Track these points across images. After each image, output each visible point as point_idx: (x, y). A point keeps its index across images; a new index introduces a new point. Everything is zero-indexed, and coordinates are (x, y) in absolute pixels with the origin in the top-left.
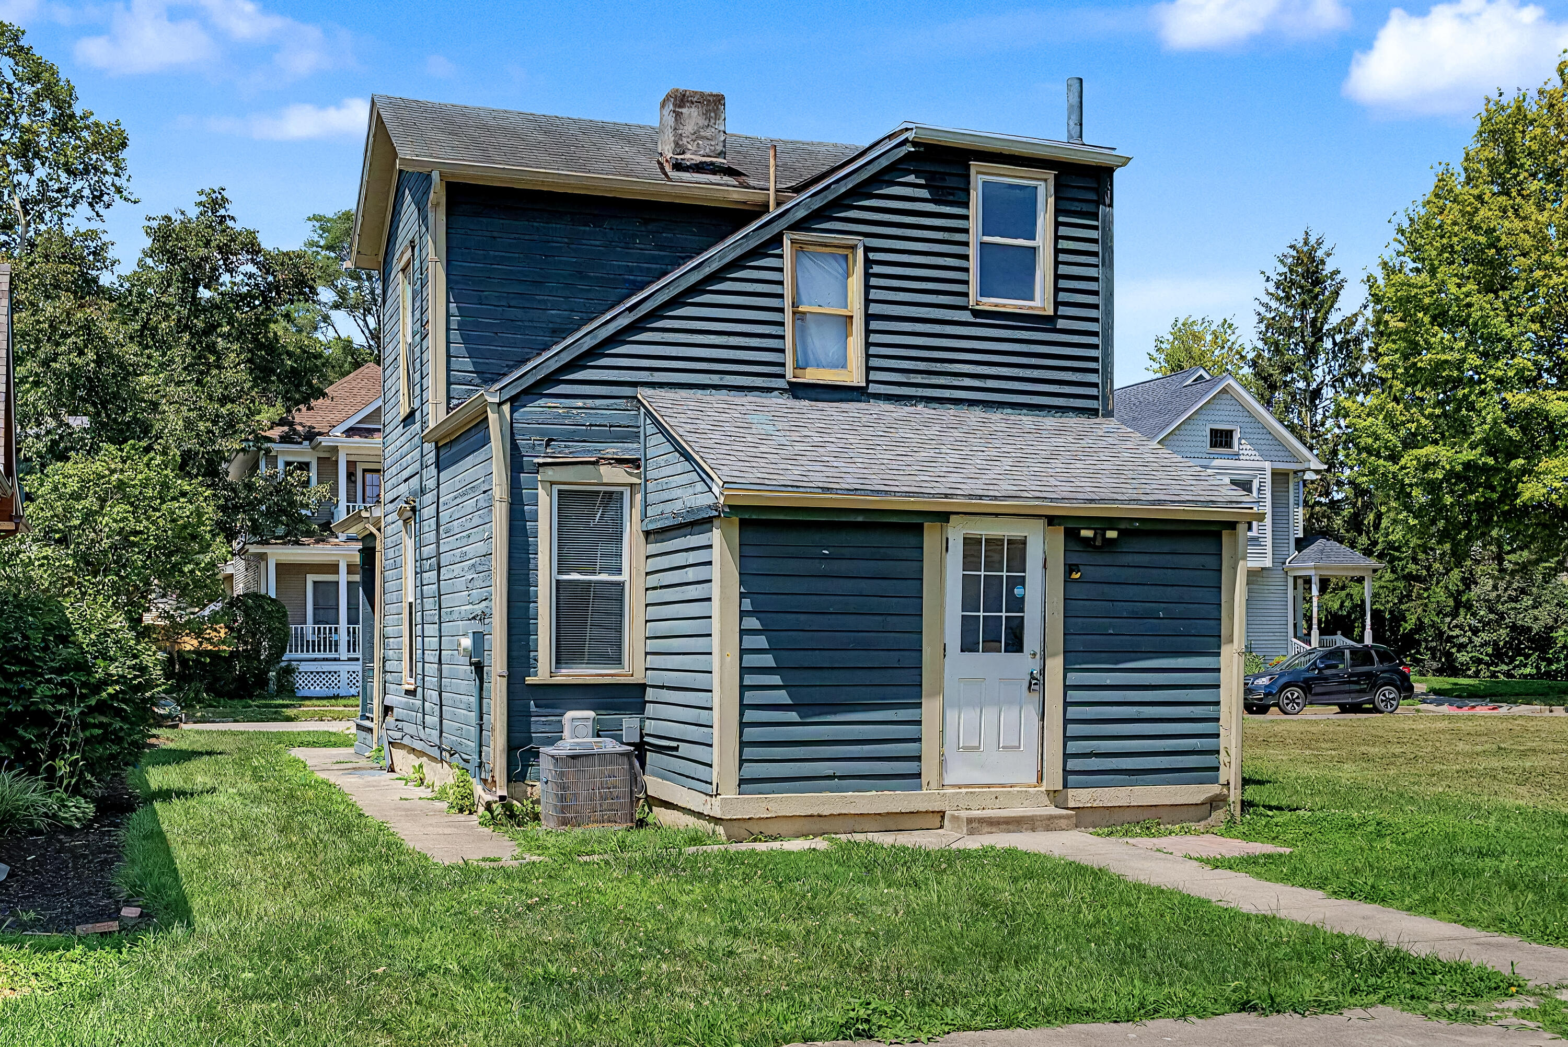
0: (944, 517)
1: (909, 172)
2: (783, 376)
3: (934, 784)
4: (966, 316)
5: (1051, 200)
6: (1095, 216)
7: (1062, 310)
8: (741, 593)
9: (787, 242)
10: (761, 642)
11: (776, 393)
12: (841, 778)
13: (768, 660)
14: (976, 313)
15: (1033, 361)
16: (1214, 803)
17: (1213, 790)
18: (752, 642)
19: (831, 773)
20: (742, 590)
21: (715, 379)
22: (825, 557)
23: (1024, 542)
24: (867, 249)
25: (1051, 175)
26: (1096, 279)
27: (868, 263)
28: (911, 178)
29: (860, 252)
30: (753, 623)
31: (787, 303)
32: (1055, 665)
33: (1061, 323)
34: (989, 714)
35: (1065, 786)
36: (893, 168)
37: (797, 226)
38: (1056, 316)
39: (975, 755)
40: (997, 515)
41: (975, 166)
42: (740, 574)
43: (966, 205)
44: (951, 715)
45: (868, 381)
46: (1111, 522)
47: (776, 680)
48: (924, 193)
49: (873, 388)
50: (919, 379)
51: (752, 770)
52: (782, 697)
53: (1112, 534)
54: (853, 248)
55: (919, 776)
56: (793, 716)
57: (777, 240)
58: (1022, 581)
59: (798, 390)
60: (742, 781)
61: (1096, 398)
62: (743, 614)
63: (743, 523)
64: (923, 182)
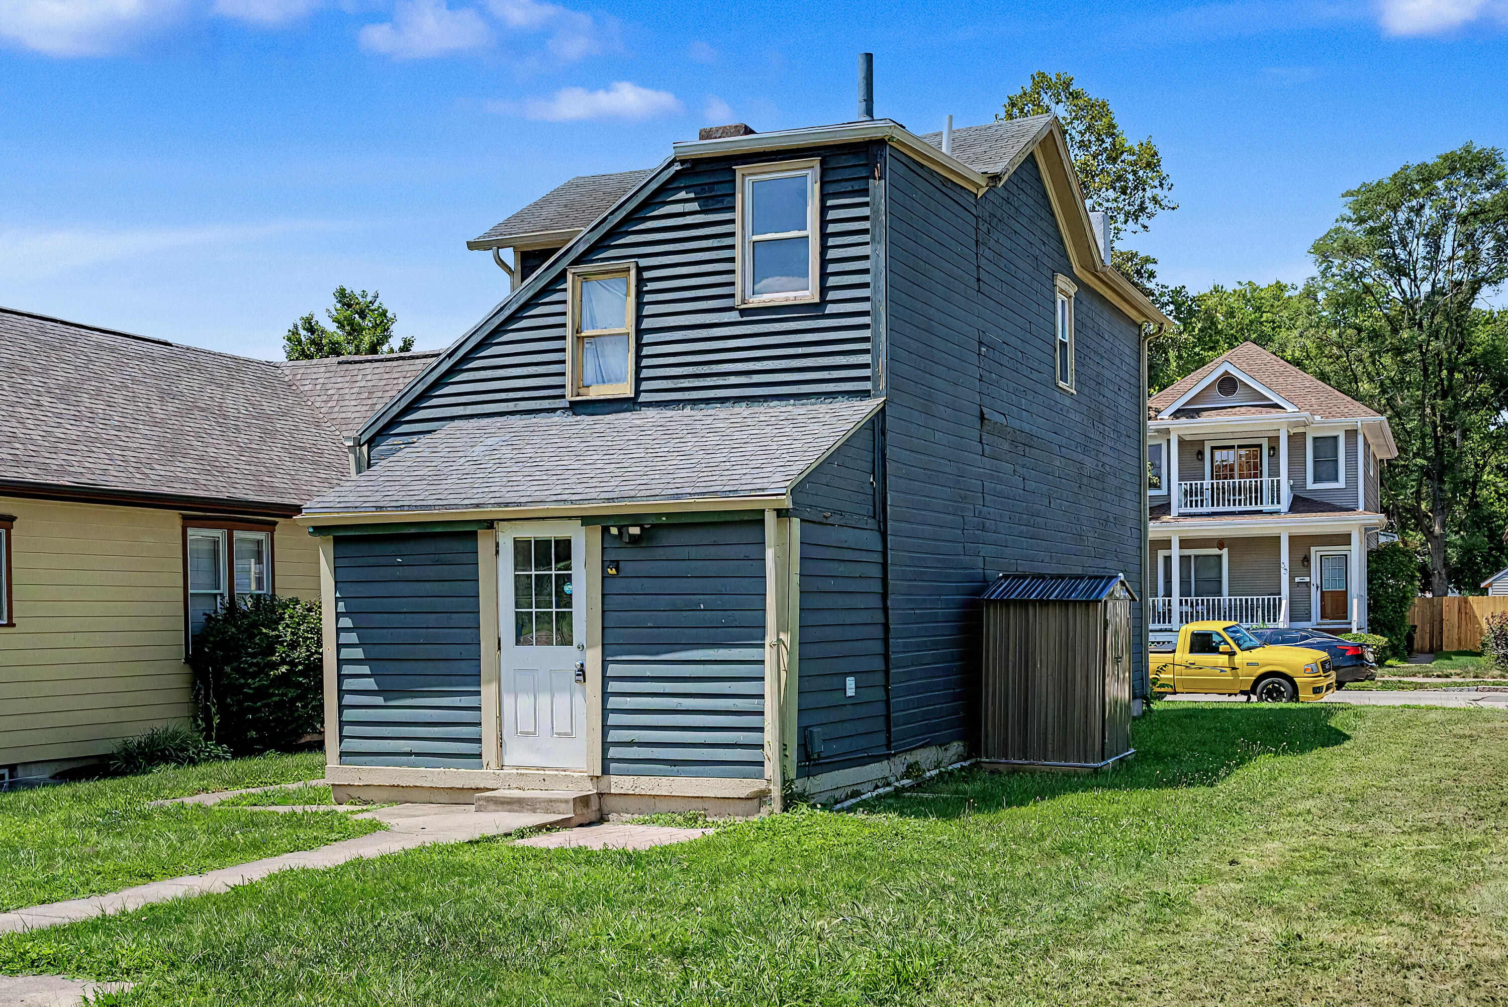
0: (490, 524)
1: (679, 189)
2: (563, 396)
3: (493, 765)
4: (734, 316)
5: (817, 186)
6: (865, 192)
7: (831, 295)
8: (336, 598)
9: (570, 277)
10: (353, 638)
11: (559, 411)
12: (417, 754)
13: (359, 653)
14: (743, 312)
15: (800, 350)
16: (761, 797)
17: (758, 785)
18: (345, 638)
19: (408, 749)
20: (338, 595)
21: (511, 406)
22: (400, 565)
23: (568, 542)
24: (640, 270)
25: (816, 162)
26: (866, 257)
27: (640, 281)
28: (682, 195)
29: (633, 272)
30: (346, 622)
31: (569, 332)
32: (593, 658)
33: (830, 309)
34: (544, 700)
35: (605, 771)
36: (663, 189)
37: (576, 262)
38: (824, 302)
39: (530, 739)
40: (543, 518)
41: (740, 169)
42: (336, 582)
43: (732, 209)
44: (508, 701)
45: (638, 392)
46: (635, 519)
47: (366, 670)
48: (695, 206)
49: (643, 398)
50: (686, 383)
51: (351, 745)
52: (370, 684)
53: (635, 531)
54: (628, 270)
55: (480, 756)
56: (380, 700)
57: (562, 276)
58: (569, 578)
59: (576, 408)
60: (341, 754)
61: (867, 379)
62: (338, 615)
63: (337, 541)
64: (692, 195)
